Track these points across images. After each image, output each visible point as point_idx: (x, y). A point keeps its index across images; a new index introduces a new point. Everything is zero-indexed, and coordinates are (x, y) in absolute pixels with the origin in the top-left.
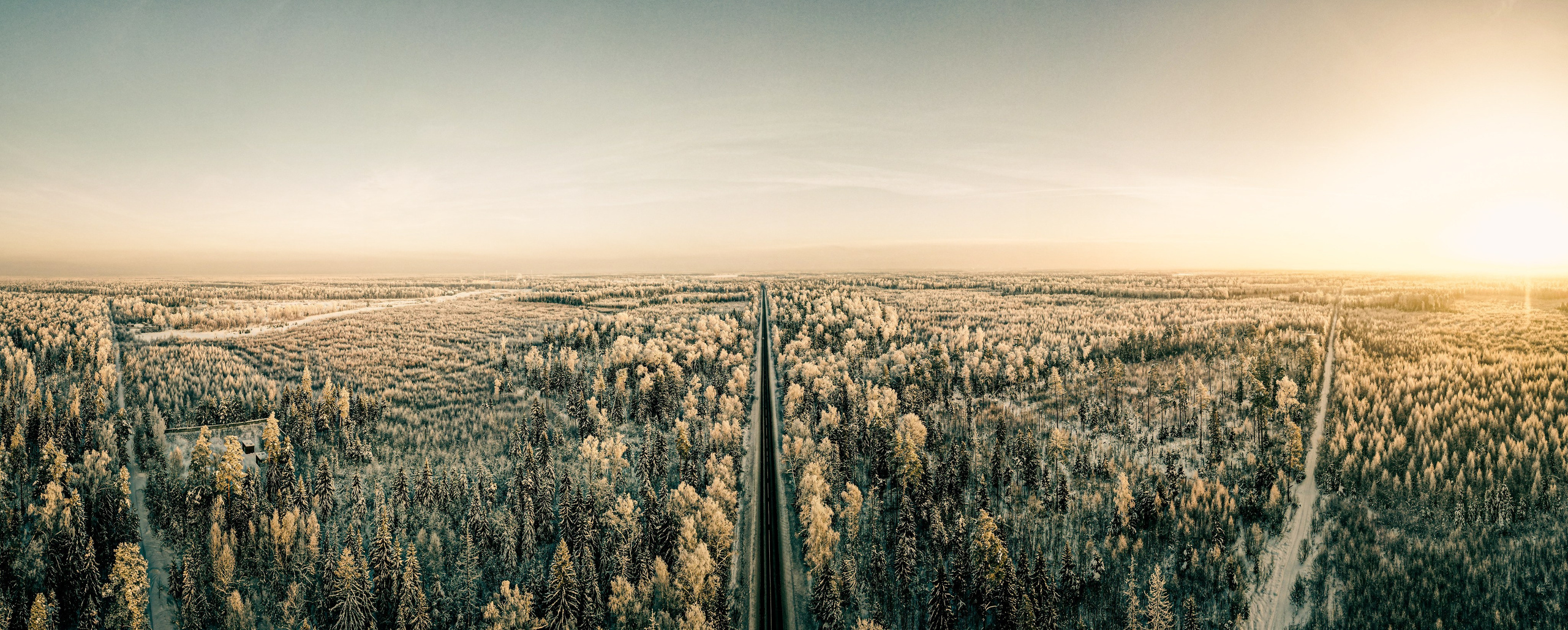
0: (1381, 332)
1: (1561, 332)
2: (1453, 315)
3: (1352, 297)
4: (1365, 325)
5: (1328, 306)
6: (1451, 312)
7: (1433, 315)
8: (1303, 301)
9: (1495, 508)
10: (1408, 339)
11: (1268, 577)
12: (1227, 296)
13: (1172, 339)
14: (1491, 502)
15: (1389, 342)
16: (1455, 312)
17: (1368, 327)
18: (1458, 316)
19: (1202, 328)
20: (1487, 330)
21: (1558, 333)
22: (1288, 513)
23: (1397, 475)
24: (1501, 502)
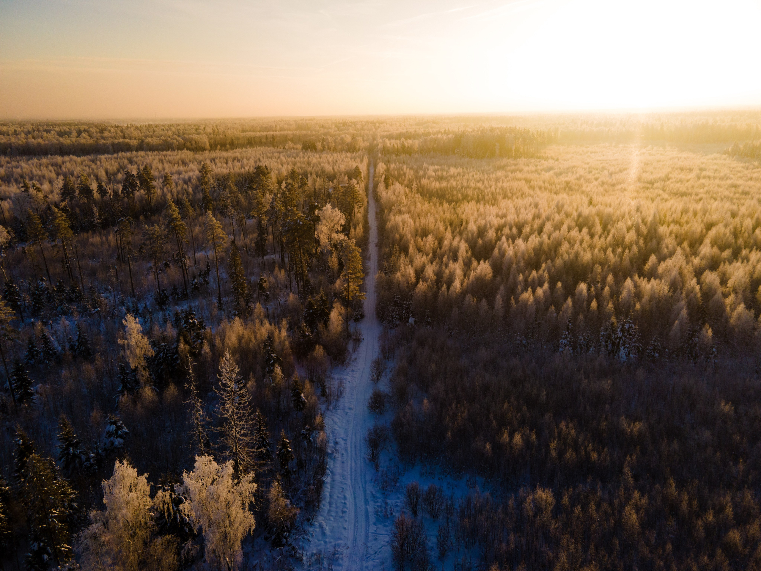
0: (440, 179)
1: (729, 182)
2: (543, 161)
3: (393, 141)
4: (417, 172)
5: (360, 152)
6: (539, 158)
7: (511, 161)
8: (323, 149)
9: (613, 344)
10: (479, 185)
11: (338, 397)
12: (208, 146)
13: (140, 193)
14: (609, 337)
15: (452, 188)
16: (546, 159)
17: (421, 173)
18: (551, 163)
19: (181, 182)
20: (596, 179)
21: (722, 183)
22: (350, 346)
23: (484, 300)
24: (624, 338)
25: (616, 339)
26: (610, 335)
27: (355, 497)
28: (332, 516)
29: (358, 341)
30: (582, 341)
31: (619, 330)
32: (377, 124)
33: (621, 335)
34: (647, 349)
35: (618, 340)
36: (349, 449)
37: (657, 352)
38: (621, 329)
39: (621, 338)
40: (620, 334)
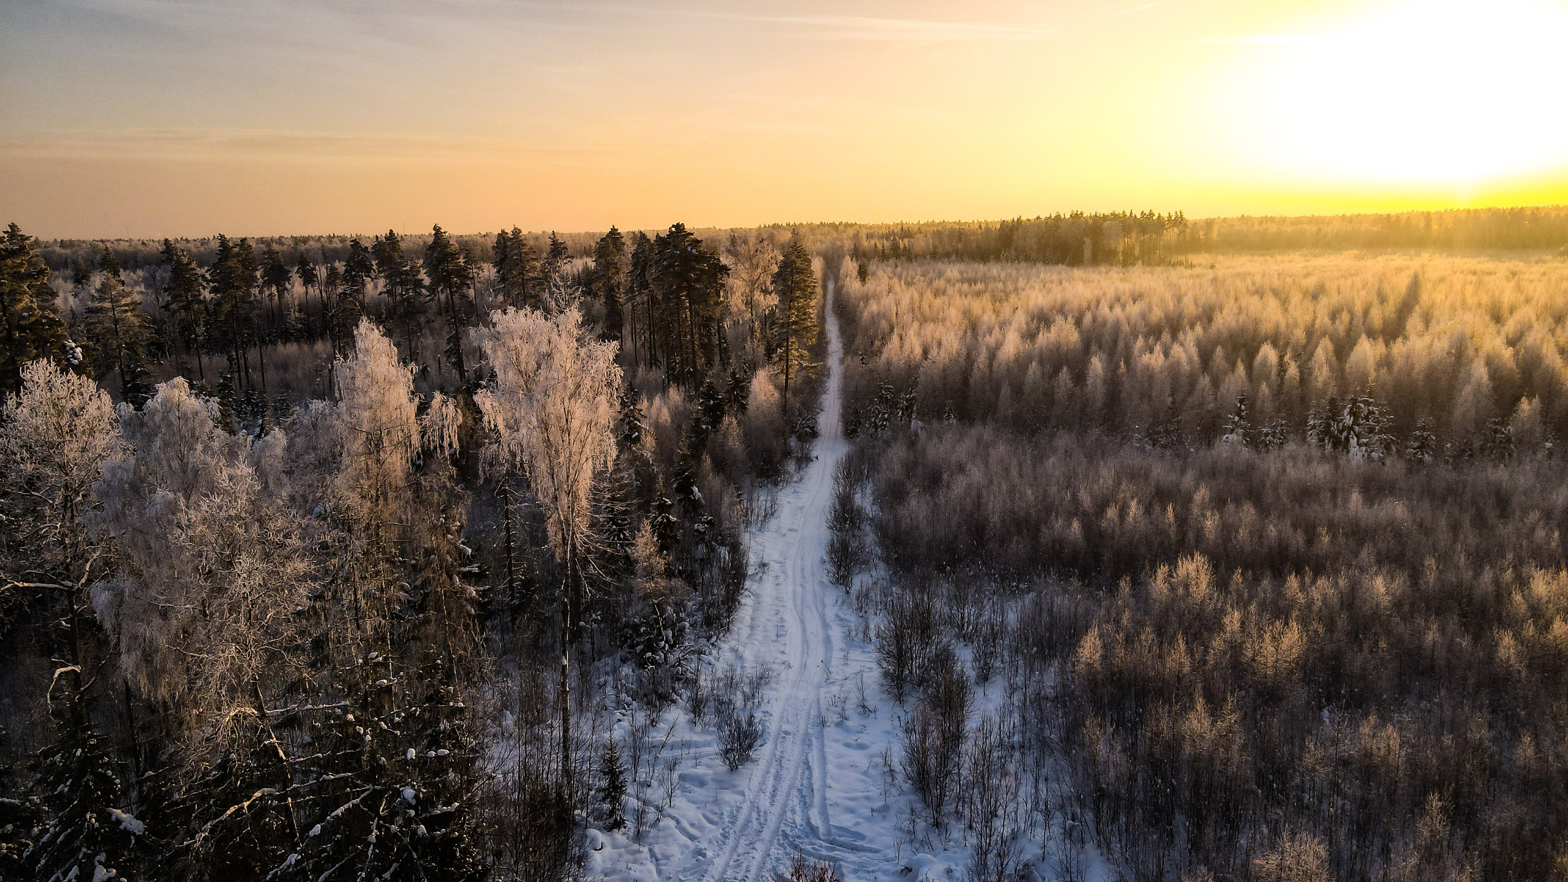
9: (1336, 443)
22: (791, 466)
23: (1065, 369)
24: (1356, 428)
25: (1341, 432)
26: (1329, 426)
27: (802, 622)
28: (756, 640)
29: (805, 460)
30: (1270, 438)
31: (1346, 411)
32: (841, 228)
33: (1351, 422)
34: (1407, 447)
35: (1345, 434)
36: (790, 573)
37: (1427, 453)
38: (1351, 409)
39: (1351, 428)
40: (1348, 420)
